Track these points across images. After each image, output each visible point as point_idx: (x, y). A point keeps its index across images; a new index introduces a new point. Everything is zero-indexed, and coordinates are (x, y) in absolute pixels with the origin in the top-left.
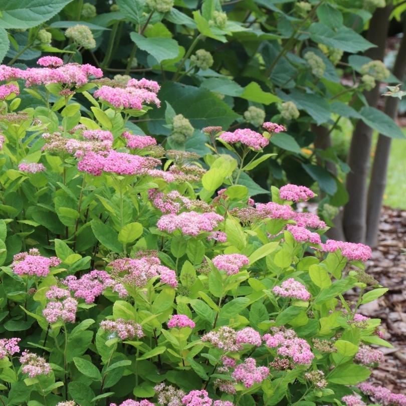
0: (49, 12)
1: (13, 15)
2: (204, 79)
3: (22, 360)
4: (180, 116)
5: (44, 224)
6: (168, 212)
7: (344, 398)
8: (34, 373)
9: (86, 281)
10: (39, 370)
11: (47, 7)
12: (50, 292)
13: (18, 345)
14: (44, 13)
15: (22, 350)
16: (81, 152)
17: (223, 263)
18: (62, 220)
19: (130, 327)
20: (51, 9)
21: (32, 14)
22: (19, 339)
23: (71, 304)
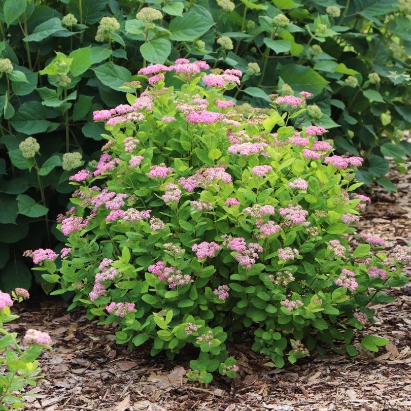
0: (203, 31)
1: (185, 33)
2: (318, 61)
3: (151, 222)
4: (286, 85)
5: (176, 149)
6: (235, 143)
7: (330, 241)
8: (155, 229)
9: (190, 180)
10: (158, 227)
11: (202, 28)
12: (167, 186)
13: (150, 214)
14: (200, 31)
15: (151, 216)
16: (187, 112)
17: (257, 170)
18: (183, 147)
19: (204, 204)
20: (203, 29)
21: (194, 32)
22: (151, 211)
23: (178, 192)
